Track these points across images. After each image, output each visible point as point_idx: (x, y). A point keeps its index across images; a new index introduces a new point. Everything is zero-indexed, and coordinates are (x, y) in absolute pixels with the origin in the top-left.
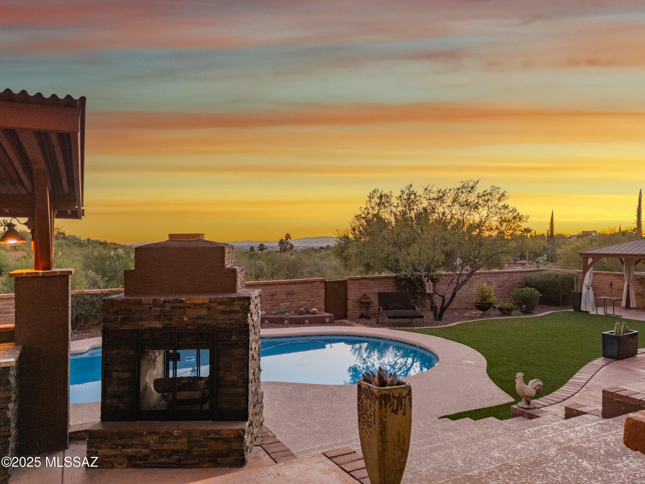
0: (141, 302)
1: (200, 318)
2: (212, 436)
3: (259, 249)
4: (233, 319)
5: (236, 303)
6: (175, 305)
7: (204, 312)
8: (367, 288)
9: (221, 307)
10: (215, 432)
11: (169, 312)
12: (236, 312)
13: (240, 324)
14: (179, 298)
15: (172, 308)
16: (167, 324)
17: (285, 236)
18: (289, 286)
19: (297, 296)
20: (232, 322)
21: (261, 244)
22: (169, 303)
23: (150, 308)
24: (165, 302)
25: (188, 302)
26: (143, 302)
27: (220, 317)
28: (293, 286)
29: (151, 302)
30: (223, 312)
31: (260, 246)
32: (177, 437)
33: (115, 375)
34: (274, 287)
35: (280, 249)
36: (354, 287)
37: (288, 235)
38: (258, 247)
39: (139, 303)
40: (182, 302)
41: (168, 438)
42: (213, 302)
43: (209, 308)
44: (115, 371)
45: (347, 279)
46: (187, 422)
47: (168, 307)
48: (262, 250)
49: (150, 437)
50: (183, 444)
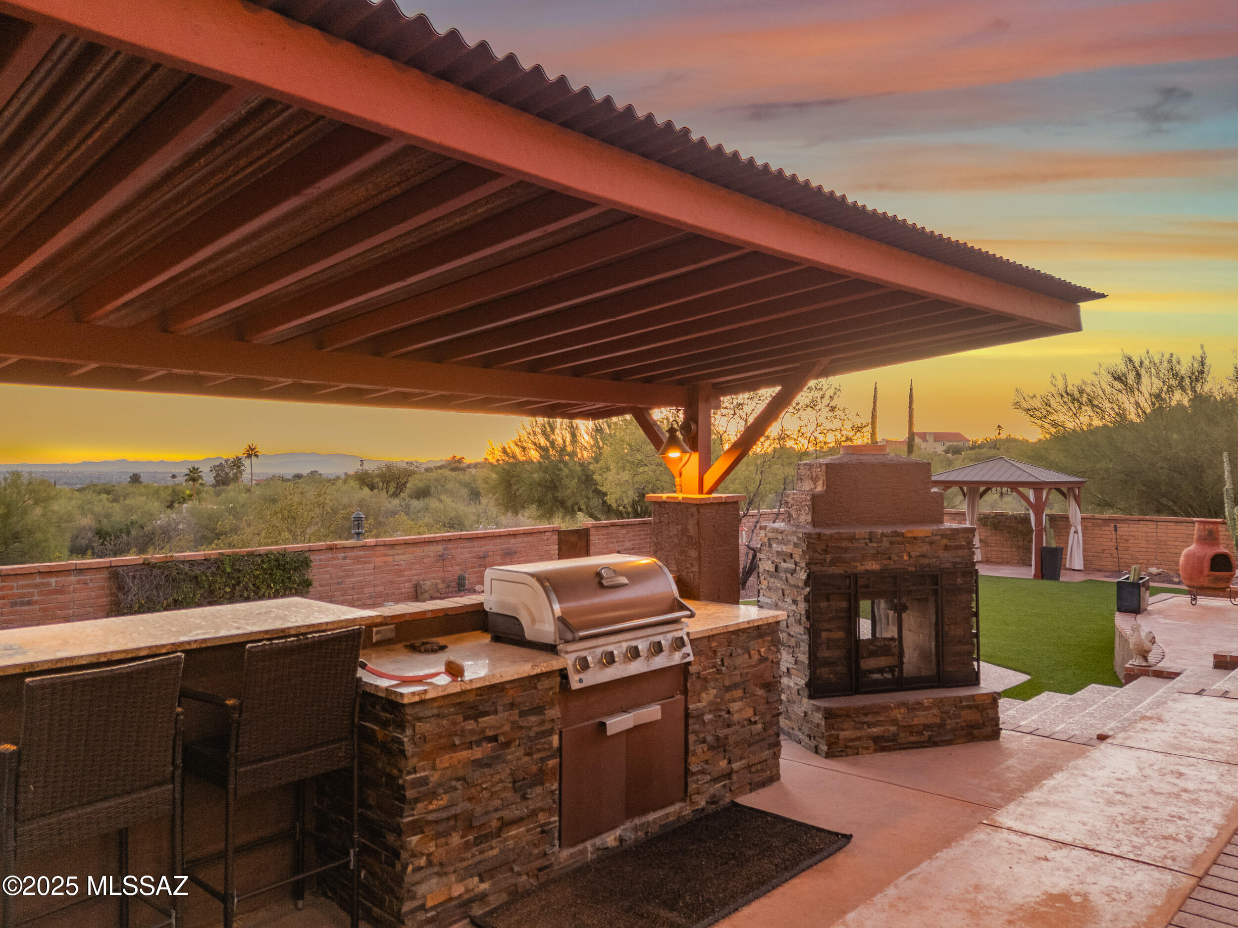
0: (855, 536)
1: (923, 556)
2: (964, 703)
3: (187, 477)
4: (958, 557)
5: (960, 535)
6: (894, 539)
7: (925, 548)
8: (618, 542)
9: (945, 541)
10: (967, 698)
11: (888, 548)
12: (960, 547)
13: (966, 563)
14: (899, 530)
15: (891, 543)
16: (885, 565)
17: (244, 451)
18: (505, 540)
19: (518, 557)
20: (958, 560)
21: (194, 468)
22: (887, 536)
23: (866, 544)
24: (883, 534)
25: (909, 535)
26: (857, 537)
27: (944, 555)
28: (513, 541)
29: (867, 537)
30: (946, 548)
31: (191, 472)
32: (928, 708)
33: (824, 635)
34: (484, 543)
35: (215, 478)
36: (599, 540)
37: (252, 450)
38: (187, 475)
39: (852, 538)
40: (901, 535)
41: (918, 709)
42: (936, 535)
43: (931, 543)
44: (825, 630)
45: (590, 526)
46: (938, 690)
47: (885, 543)
48: (194, 480)
49: (897, 711)
50: (934, 715)
